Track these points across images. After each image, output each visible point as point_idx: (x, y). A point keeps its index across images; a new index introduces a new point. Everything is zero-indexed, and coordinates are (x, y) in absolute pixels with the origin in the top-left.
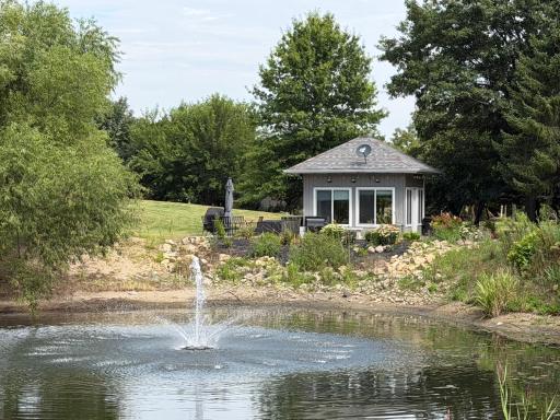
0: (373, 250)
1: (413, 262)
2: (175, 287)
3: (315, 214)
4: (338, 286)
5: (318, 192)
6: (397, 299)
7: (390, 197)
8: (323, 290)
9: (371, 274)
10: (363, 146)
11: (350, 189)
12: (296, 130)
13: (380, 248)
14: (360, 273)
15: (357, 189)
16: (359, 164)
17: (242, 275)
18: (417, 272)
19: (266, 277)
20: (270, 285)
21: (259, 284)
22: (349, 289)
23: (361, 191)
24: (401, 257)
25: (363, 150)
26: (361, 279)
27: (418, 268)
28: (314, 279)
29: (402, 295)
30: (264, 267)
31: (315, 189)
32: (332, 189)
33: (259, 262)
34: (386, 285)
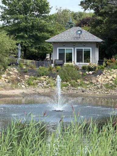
0: (88, 73)
1: (107, 78)
2: (12, 89)
3: (58, 59)
4: (79, 88)
5: (59, 49)
6: (106, 92)
7: (90, 51)
8: (73, 89)
9: (92, 83)
10: (79, 31)
11: (73, 48)
12: (19, 23)
13: (91, 72)
14: (86, 82)
15: (76, 48)
16: (77, 38)
17: (37, 83)
18: (111, 82)
19: (47, 84)
20: (50, 87)
21: (45, 87)
22: (84, 89)
23: (77, 49)
24: (101, 76)
25: (79, 32)
26: (88, 85)
27: (111, 80)
28: (68, 85)
29: (108, 91)
30: (45, 80)
31: (58, 48)
32: (65, 48)
33: (42, 78)
34: (99, 87)
